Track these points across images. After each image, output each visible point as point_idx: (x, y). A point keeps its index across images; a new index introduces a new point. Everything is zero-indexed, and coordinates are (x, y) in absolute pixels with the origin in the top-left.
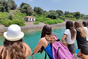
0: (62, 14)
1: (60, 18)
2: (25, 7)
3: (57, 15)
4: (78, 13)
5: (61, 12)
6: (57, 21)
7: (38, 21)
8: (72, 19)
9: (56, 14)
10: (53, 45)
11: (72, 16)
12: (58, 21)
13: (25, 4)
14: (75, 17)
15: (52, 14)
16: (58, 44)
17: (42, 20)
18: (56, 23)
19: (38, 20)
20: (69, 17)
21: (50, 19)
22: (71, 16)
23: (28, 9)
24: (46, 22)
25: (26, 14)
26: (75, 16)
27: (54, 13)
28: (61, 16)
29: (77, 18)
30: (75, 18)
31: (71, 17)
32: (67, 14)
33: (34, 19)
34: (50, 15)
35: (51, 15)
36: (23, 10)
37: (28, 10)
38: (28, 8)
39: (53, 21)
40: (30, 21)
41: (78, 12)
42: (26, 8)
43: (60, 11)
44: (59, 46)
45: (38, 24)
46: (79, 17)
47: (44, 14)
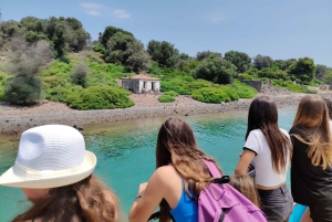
0: (245, 66)
1: (242, 80)
2: (118, 43)
3: (231, 70)
4: (306, 62)
5: (245, 58)
6: (234, 89)
7: (171, 92)
8: (285, 83)
9: (228, 67)
10: (203, 199)
11: (284, 73)
12: (240, 92)
13: (119, 30)
14: (294, 77)
15: (214, 68)
16: (222, 196)
17: (182, 89)
18: (233, 99)
19: (168, 89)
20: (274, 77)
21: (209, 83)
22: (279, 72)
23: (130, 50)
24: (196, 93)
25: (122, 67)
26: (293, 72)
27: (219, 63)
28: (245, 75)
29: (303, 79)
30: (293, 80)
31: (280, 76)
32: (265, 65)
33: (158, 86)
34: (208, 70)
35: (212, 71)
36: (112, 53)
37: (131, 54)
38: (128, 44)
39: (221, 90)
40: (143, 92)
41: (306, 59)
42: (122, 46)
43: (238, 54)
44: (226, 202)
45: (172, 101)
46: (312, 77)
47: (181, 66)
